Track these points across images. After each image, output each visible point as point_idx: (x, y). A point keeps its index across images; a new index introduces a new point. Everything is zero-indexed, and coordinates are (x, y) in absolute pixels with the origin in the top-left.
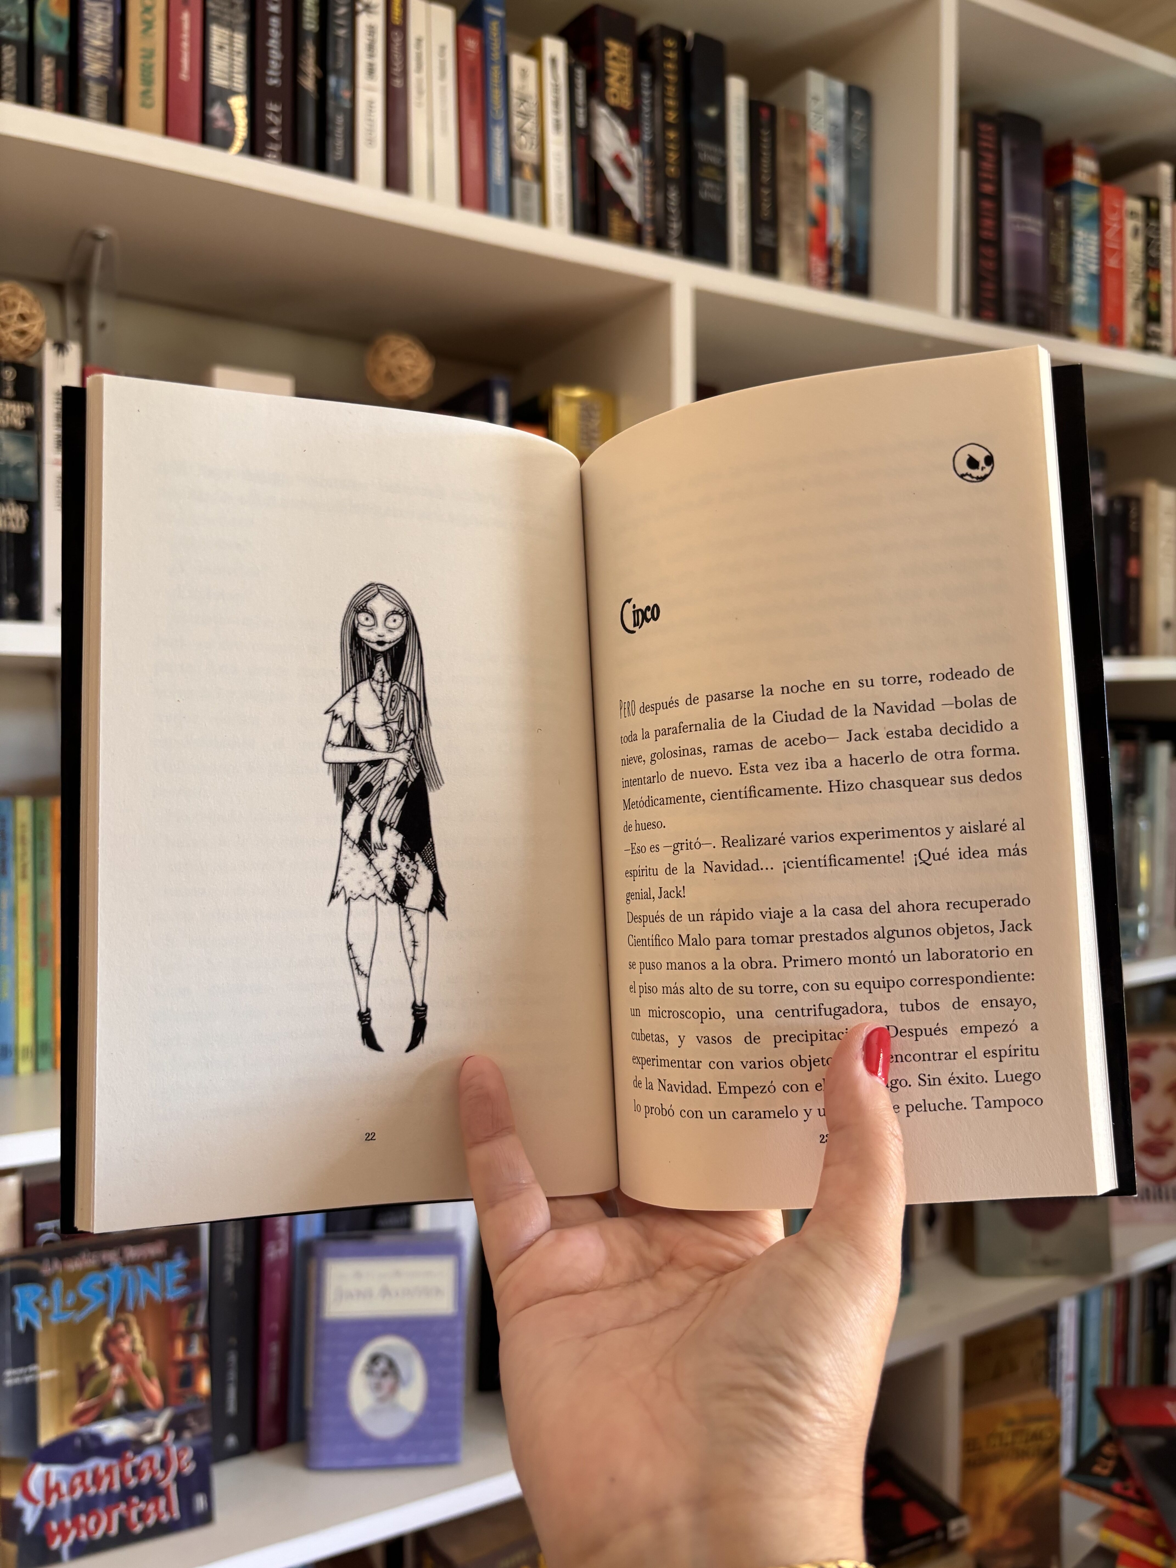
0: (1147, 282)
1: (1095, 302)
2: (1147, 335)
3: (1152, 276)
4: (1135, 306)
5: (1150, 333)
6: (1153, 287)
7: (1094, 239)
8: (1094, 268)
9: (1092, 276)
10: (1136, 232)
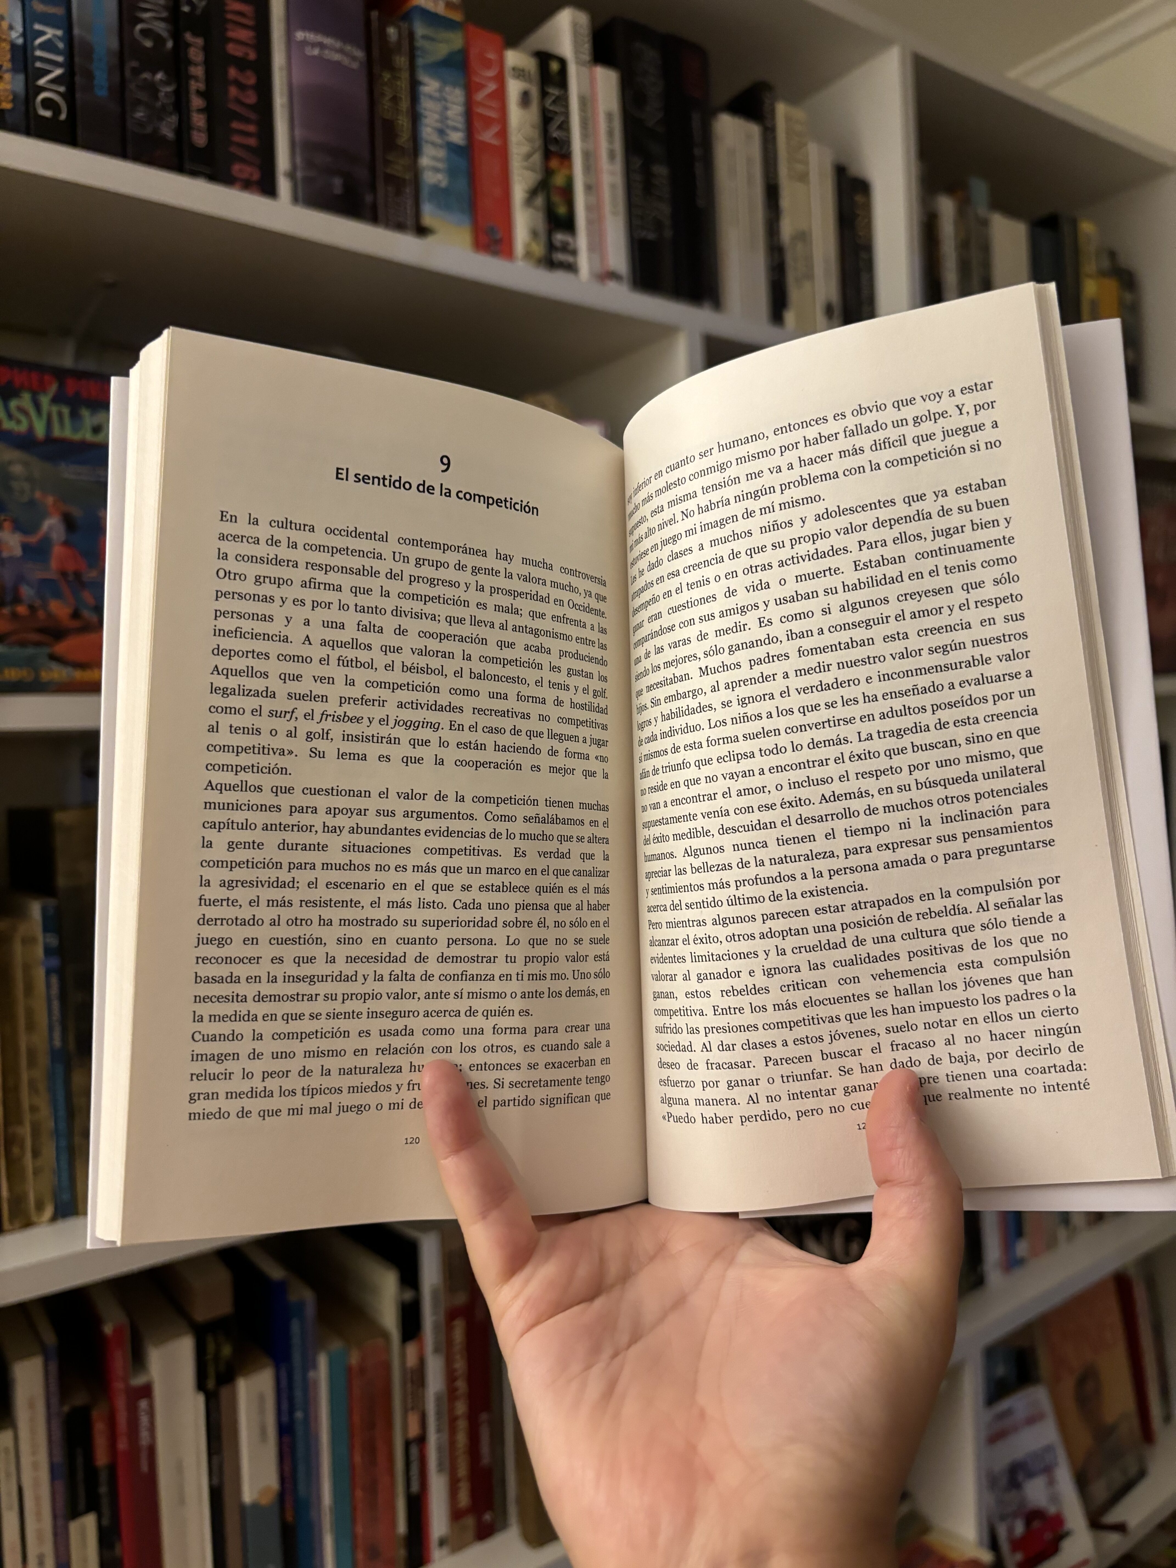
0: (548, 173)
1: (462, 184)
2: (551, 247)
3: (554, 163)
4: (529, 201)
5: (558, 244)
6: (559, 180)
7: (456, 95)
8: (457, 137)
9: (452, 148)
10: (525, 99)
